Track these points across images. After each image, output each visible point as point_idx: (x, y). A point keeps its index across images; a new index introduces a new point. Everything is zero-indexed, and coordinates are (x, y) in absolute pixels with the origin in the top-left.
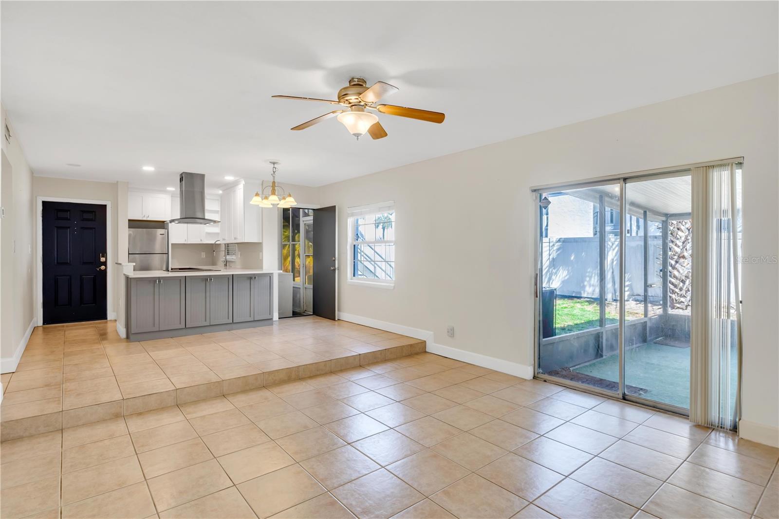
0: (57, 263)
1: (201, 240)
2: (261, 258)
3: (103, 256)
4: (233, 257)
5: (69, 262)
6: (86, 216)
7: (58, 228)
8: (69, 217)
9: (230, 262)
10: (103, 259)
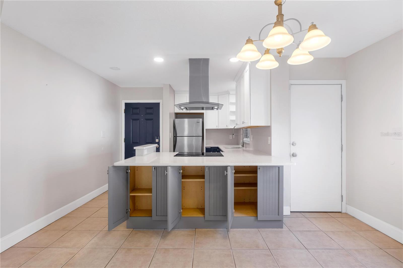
0: (133, 143)
1: (227, 126)
2: (269, 143)
3: (157, 139)
4: (248, 140)
5: (138, 142)
6: (149, 111)
7: (133, 120)
8: (138, 112)
9: (246, 143)
10: (157, 140)
